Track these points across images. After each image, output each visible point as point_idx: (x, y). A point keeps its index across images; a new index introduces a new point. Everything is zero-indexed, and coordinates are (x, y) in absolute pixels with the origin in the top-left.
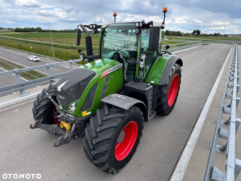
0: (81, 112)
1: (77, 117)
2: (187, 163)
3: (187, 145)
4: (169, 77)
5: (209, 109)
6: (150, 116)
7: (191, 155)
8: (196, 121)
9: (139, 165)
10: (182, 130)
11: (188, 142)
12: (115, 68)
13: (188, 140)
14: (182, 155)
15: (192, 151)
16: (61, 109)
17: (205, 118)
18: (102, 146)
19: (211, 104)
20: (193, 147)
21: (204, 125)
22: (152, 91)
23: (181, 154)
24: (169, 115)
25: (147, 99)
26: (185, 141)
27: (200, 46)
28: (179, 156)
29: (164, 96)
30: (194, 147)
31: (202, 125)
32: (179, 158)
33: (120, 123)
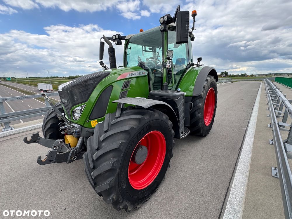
0: (89, 121)
1: (83, 127)
2: (244, 197)
3: (237, 171)
4: (204, 87)
5: (256, 130)
6: (182, 133)
7: (246, 184)
8: (242, 143)
9: (169, 199)
10: (225, 153)
11: (238, 166)
12: (137, 73)
13: (236, 165)
14: (233, 184)
15: (247, 179)
16: (63, 116)
17: (253, 138)
18: (105, 162)
19: (255, 124)
20: (246, 173)
21: (254, 146)
22: (183, 99)
23: (230, 183)
24: (206, 137)
25: (178, 107)
26: (233, 166)
27: (229, 82)
28: (227, 186)
29: (198, 111)
30: (248, 173)
31: (252, 146)
32: (228, 189)
33: (135, 127)
